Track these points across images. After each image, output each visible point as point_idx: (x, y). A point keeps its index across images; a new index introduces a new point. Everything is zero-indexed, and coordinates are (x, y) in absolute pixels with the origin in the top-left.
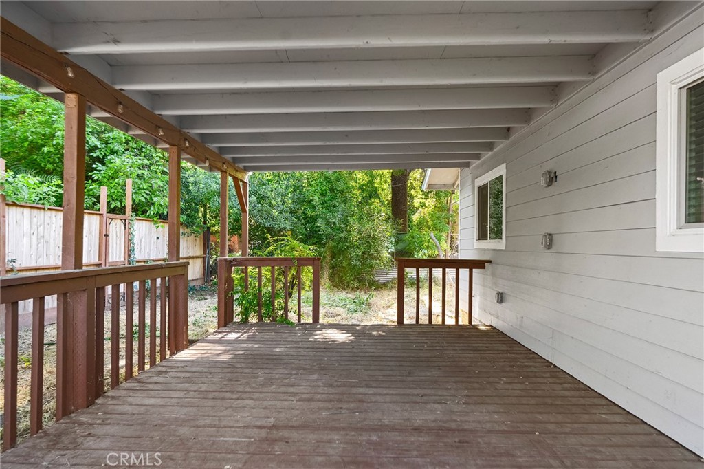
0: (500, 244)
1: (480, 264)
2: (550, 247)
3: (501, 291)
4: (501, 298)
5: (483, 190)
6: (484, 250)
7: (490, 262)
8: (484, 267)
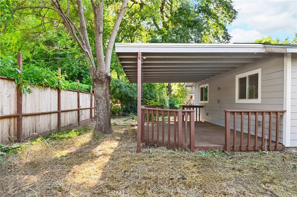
0: (207, 102)
1: (202, 107)
2: (219, 102)
3: (207, 112)
4: (207, 114)
5: (202, 89)
6: (203, 103)
7: (204, 106)
8: (203, 107)
